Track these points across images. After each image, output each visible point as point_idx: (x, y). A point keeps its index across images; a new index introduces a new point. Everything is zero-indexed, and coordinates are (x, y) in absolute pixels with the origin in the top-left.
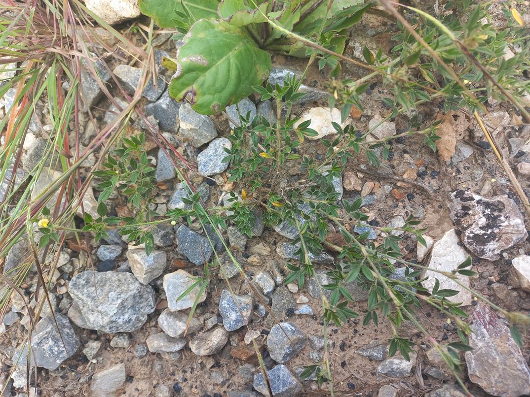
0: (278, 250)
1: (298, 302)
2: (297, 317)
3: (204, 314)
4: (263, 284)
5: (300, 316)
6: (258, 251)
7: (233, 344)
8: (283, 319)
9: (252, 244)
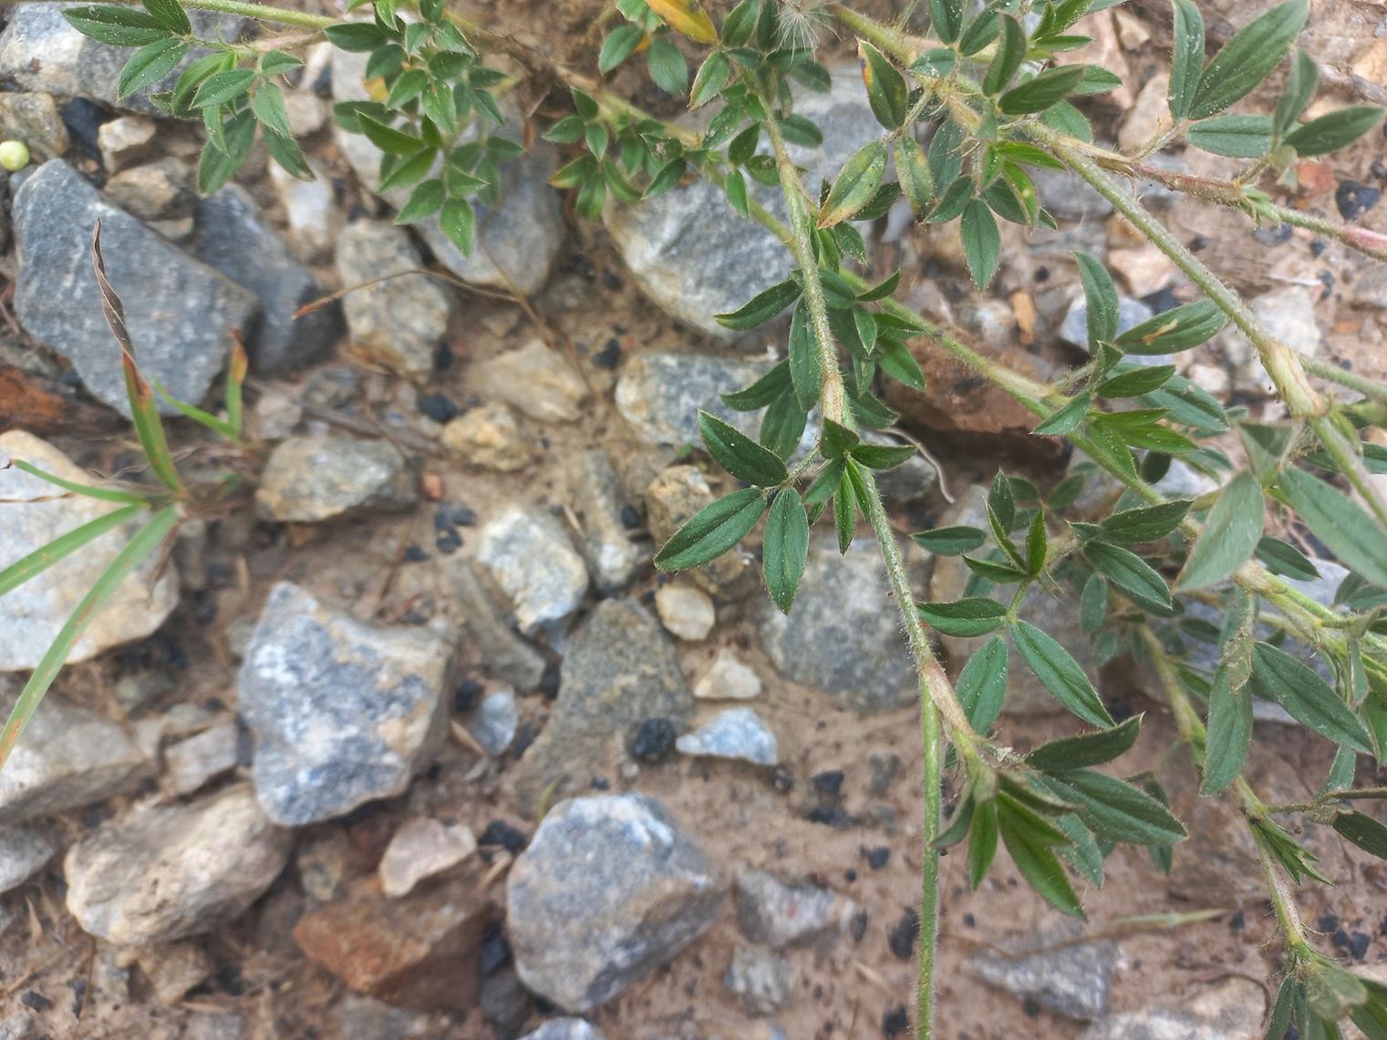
0: (627, 393)
1: (703, 688)
2: (685, 767)
3: (165, 709)
4: (518, 573)
5: (706, 765)
6: (511, 388)
7: (319, 886)
8: (610, 775)
9: (480, 345)
